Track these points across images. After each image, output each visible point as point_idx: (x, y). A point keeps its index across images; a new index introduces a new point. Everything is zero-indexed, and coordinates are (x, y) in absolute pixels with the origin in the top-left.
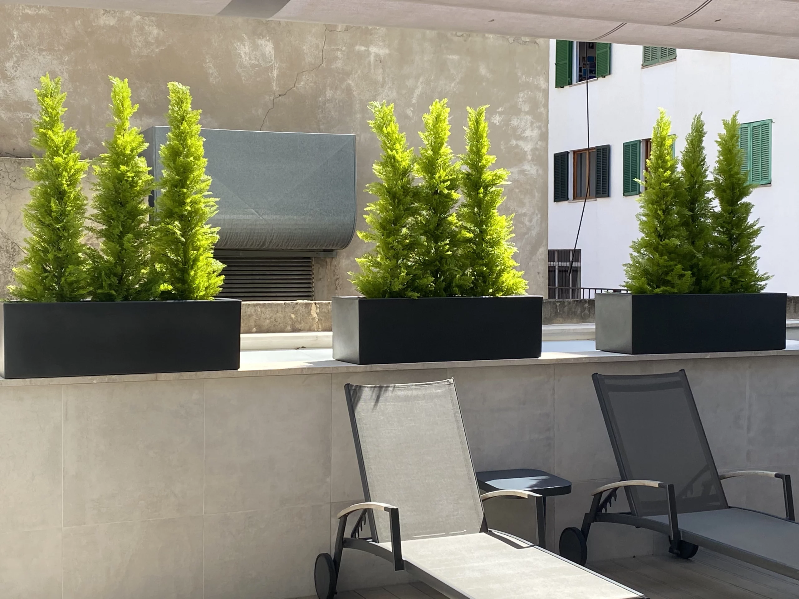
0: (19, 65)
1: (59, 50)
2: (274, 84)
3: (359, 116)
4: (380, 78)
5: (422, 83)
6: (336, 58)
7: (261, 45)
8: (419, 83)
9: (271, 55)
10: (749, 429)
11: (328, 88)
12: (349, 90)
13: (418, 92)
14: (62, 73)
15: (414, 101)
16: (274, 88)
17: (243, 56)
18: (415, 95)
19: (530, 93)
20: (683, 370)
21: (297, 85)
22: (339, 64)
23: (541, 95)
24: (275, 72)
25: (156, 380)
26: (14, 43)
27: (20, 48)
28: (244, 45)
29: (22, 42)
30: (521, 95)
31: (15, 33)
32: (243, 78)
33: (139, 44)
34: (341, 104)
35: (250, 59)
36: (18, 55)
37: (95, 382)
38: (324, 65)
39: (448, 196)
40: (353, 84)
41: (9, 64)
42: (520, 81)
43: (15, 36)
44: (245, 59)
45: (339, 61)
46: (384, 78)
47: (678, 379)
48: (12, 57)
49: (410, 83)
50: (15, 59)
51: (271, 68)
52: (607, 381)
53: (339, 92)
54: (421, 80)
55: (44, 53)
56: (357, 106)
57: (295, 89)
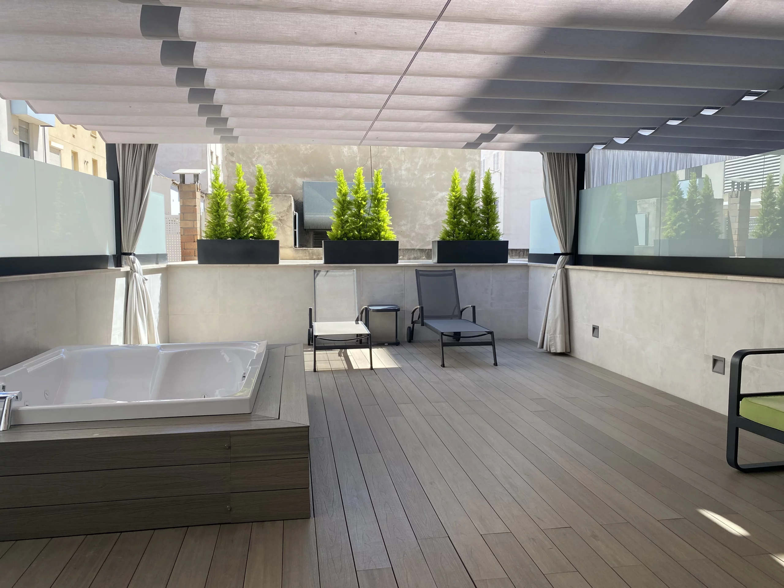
0: (258, 159)
1: (273, 153)
2: (358, 163)
3: (394, 175)
4: (403, 159)
5: (422, 160)
6: (384, 151)
7: (352, 147)
8: (420, 160)
9: (357, 151)
10: (491, 294)
11: (381, 164)
12: (389, 164)
13: (420, 163)
14: (274, 162)
15: (418, 168)
16: (358, 165)
17: (345, 152)
18: (419, 165)
19: (471, 162)
20: (455, 269)
21: (367, 163)
22: (385, 154)
23: (477, 163)
24: (358, 158)
25: (249, 266)
26: (255, 151)
27: (258, 153)
28: (345, 148)
29: (259, 151)
30: (468, 163)
31: (256, 147)
32: (345, 161)
33: (303, 149)
34: (386, 170)
35: (348, 153)
36: (257, 156)
37: (228, 266)
38: (379, 154)
39: (361, 203)
40: (391, 162)
41: (254, 160)
42: (467, 157)
43: (256, 149)
44: (346, 154)
45: (385, 152)
46: (405, 159)
47: (451, 272)
48: (255, 157)
49: (416, 160)
50: (256, 157)
51: (356, 157)
52: (420, 272)
53: (385, 165)
54: (421, 159)
55: (267, 154)
56: (393, 171)
57: (366, 164)
